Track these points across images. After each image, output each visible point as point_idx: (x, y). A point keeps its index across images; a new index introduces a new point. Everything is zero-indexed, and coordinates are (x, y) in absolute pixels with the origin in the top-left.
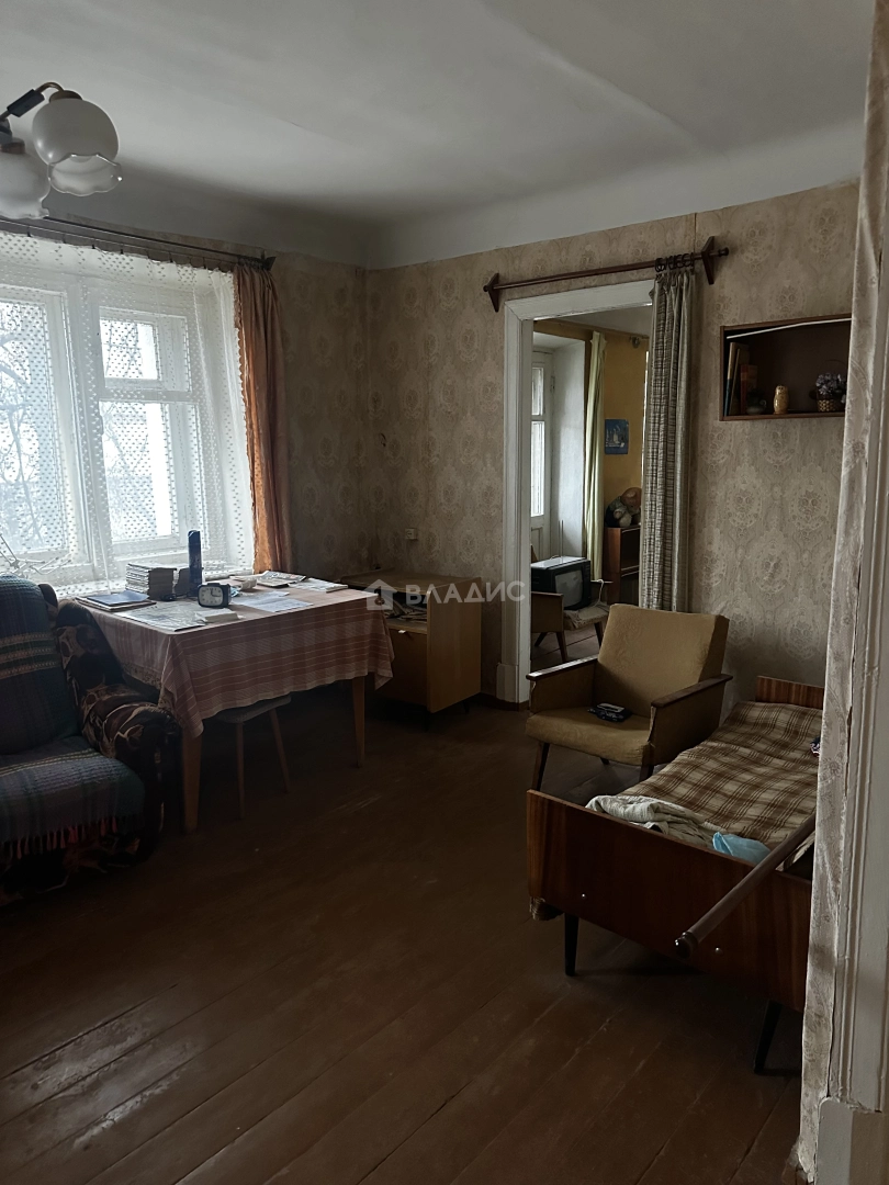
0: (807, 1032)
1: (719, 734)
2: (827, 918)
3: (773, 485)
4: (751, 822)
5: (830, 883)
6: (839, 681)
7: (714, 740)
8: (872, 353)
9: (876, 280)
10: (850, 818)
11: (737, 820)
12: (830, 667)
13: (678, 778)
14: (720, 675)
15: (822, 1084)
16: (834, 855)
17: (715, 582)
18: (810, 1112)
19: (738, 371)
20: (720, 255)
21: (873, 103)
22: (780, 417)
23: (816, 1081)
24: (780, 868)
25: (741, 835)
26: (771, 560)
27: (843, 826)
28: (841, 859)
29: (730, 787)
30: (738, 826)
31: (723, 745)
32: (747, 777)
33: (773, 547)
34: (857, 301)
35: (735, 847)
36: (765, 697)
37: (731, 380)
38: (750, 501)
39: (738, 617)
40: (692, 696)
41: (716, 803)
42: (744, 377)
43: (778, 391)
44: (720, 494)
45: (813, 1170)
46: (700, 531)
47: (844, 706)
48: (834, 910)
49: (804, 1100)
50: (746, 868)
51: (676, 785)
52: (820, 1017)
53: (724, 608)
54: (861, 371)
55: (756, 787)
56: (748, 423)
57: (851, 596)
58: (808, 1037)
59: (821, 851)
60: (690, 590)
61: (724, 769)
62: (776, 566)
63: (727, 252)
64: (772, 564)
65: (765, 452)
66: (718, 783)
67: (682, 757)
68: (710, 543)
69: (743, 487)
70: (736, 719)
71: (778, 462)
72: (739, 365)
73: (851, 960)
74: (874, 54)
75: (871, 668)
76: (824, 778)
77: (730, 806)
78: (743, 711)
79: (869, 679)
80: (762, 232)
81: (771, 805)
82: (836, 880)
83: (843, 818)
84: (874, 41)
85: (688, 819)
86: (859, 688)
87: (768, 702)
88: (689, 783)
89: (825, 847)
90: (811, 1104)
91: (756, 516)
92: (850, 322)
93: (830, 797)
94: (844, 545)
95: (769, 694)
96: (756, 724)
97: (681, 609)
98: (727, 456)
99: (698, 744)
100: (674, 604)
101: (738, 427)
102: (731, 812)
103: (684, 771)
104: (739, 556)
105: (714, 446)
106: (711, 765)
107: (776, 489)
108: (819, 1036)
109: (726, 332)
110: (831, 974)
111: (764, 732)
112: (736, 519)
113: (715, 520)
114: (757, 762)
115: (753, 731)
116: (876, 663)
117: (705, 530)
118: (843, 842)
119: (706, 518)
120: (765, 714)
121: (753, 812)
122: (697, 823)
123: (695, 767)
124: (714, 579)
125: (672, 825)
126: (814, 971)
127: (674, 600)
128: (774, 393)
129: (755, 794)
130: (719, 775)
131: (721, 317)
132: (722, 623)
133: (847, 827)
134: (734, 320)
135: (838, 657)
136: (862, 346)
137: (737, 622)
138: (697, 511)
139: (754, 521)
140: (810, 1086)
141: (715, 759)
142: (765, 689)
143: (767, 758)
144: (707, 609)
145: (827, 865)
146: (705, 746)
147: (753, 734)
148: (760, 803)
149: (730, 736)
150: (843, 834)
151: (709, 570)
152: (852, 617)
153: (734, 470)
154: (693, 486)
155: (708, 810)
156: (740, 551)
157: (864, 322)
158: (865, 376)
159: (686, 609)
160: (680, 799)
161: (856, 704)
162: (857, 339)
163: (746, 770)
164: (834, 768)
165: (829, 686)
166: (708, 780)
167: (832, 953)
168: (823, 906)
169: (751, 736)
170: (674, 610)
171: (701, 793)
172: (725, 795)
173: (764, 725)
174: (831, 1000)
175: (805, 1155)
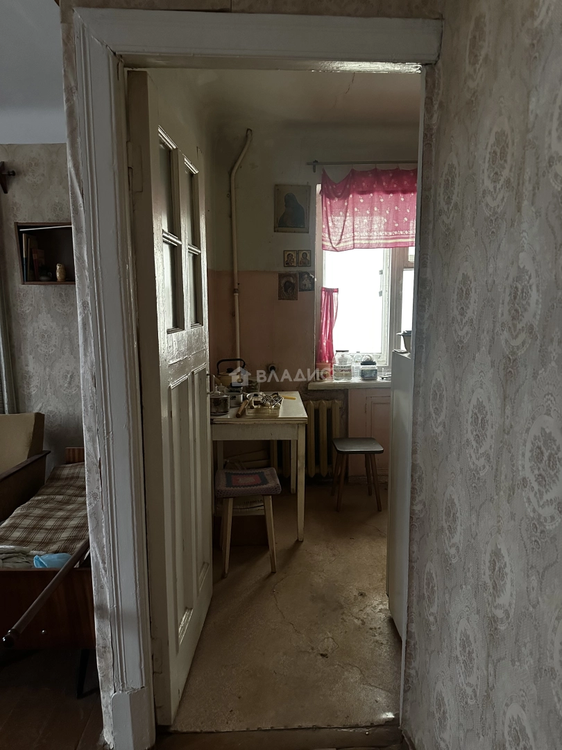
0: (99, 660)
1: (43, 490)
2: (102, 587)
3: (63, 326)
4: (63, 542)
5: (101, 565)
6: (92, 443)
7: (39, 496)
8: (85, 249)
9: (82, 205)
10: (107, 524)
11: (54, 543)
12: (86, 436)
13: (14, 527)
14: (42, 452)
15: (111, 687)
16: (101, 548)
17: (33, 391)
18: (107, 707)
19: (30, 252)
20: (9, 175)
21: (68, 100)
22: (61, 283)
23: (108, 687)
24: (77, 565)
25: (56, 552)
26: (68, 373)
27: (104, 529)
28: (105, 549)
29: (50, 523)
30: (54, 547)
31: (45, 497)
32: (61, 514)
33: (68, 365)
34: (73, 217)
35: (48, 562)
36: (72, 460)
37: (26, 258)
38: (49, 337)
39: (51, 412)
40: (23, 469)
41: (40, 536)
42: (35, 257)
43: (58, 267)
44: (30, 333)
45: (112, 742)
46: (19, 358)
47: (96, 458)
48: (105, 580)
49: (103, 701)
50: (56, 572)
51: (12, 532)
52: (105, 648)
53: (41, 407)
54: (81, 258)
55: (67, 518)
56: (42, 287)
57: (92, 392)
58: (100, 663)
59: (94, 548)
60: (17, 398)
61: (46, 512)
62: (71, 377)
63: (14, 174)
64: (69, 376)
65: (55, 305)
66: (42, 523)
67: (17, 511)
68: (27, 365)
69: (44, 328)
70: (55, 478)
71: (64, 311)
72: (31, 249)
73: (117, 607)
74: (65, 71)
75: (108, 433)
76: (90, 504)
77: (50, 536)
78: (58, 472)
79: (108, 439)
80: (37, 165)
81: (76, 527)
82: (104, 562)
83: (103, 525)
84: (64, 63)
85: (18, 553)
86: (103, 446)
87: (74, 462)
88: (22, 528)
89: (96, 545)
90: (107, 702)
91: (55, 346)
92: (71, 228)
93: (95, 513)
94: (85, 362)
95: (74, 457)
96: (67, 479)
97: (12, 411)
98: (31, 308)
99: (28, 500)
100: (6, 409)
101: (35, 290)
102: (51, 539)
103: (18, 521)
104: (47, 373)
105: (22, 301)
106: (38, 512)
107: (66, 329)
108: (106, 660)
109: (19, 226)
110: (108, 618)
111: (72, 482)
112: (42, 349)
113: (28, 350)
114: (68, 503)
115: (65, 483)
116: (110, 430)
117: (23, 357)
118: (105, 539)
119: (22, 349)
120: (72, 471)
121: (65, 535)
122: (26, 554)
123: (25, 516)
124: (32, 390)
125: (4, 561)
126: (99, 621)
127: (6, 406)
128: (56, 268)
129: (66, 523)
130: (42, 518)
131: (15, 216)
132: (39, 417)
133: (106, 530)
134: (25, 219)
135: (89, 429)
136: (79, 244)
137: (51, 416)
138: (15, 344)
139: (54, 349)
140: (105, 691)
141: (40, 508)
142: (71, 455)
143: (74, 498)
144: (30, 409)
145: (98, 556)
146: (34, 500)
147: (65, 486)
148: (69, 528)
149: (50, 490)
150: (104, 534)
151: (28, 384)
152: (94, 404)
153: (37, 317)
154: (10, 328)
155: (35, 542)
156: (48, 369)
157: (79, 230)
158: (84, 261)
159: (16, 411)
160: (16, 541)
161: (103, 455)
162: (76, 240)
163: (61, 509)
164: (95, 496)
165: (87, 448)
166: (35, 522)
167: (107, 606)
168: (99, 580)
169: (63, 487)
170: (7, 413)
171: (30, 533)
172: (46, 529)
173: (72, 478)
174: (110, 635)
175: (108, 736)
